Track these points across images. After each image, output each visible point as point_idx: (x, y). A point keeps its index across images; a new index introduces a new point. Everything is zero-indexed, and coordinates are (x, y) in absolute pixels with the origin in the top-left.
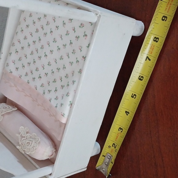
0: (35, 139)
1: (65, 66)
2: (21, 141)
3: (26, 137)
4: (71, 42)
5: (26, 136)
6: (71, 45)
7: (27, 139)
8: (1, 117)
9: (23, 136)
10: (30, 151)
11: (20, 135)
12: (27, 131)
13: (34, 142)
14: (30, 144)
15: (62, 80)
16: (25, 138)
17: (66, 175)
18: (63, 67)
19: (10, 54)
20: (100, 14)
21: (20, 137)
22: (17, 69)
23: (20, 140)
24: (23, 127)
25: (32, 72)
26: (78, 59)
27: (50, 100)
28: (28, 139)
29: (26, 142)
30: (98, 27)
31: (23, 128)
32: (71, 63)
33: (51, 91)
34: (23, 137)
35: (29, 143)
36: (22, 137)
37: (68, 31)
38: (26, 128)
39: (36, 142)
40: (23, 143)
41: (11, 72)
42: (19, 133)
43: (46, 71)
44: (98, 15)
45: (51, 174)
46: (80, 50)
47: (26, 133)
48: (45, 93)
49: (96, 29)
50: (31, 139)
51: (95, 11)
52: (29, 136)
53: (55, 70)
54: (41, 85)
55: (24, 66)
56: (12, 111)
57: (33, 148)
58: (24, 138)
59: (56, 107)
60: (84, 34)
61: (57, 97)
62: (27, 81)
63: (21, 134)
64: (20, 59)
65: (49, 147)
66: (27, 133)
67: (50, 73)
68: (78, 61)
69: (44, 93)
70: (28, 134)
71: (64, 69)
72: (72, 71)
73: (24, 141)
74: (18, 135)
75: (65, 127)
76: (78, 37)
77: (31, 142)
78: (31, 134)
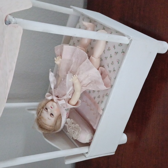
0: (78, 129)
3: (72, 127)
4: (111, 56)
6: (111, 58)
13: (77, 131)
14: (75, 133)
17: (98, 155)
20: (132, 38)
23: (68, 128)
24: (70, 119)
26: (115, 69)
27: (94, 98)
28: (73, 129)
29: (72, 131)
30: (130, 48)
32: (110, 71)
34: (70, 127)
37: (109, 47)
38: (71, 120)
42: (67, 124)
44: (130, 39)
45: (87, 153)
46: (118, 63)
48: (91, 92)
49: (128, 49)
50: (75, 129)
51: (129, 36)
52: (74, 127)
59: (98, 103)
60: (122, 51)
61: (99, 96)
63: (69, 125)
65: (89, 134)
66: (72, 123)
68: (114, 70)
70: (73, 125)
75: (100, 119)
76: (117, 52)
77: (75, 131)
78: (75, 125)
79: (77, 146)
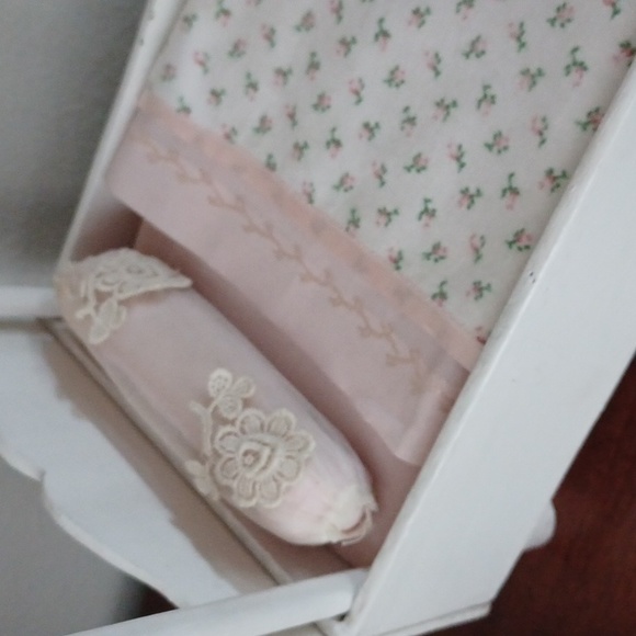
0: (286, 437)
1: (490, 92)
2: (212, 439)
3: (238, 423)
5: (240, 418)
7: (243, 431)
8: (119, 314)
9: (225, 415)
10: (258, 493)
11: (211, 409)
12: (247, 396)
13: (281, 453)
14: (263, 462)
15: (464, 160)
16: (236, 429)
18: (480, 95)
19: (189, 20)
21: (207, 422)
22: (216, 95)
23: (207, 431)
24: (229, 375)
25: (292, 116)
27: (396, 262)
28: (251, 437)
29: (238, 448)
31: (226, 380)
32: (532, 77)
33: (396, 212)
34: (225, 422)
35: (257, 456)
36: (221, 420)
38: (241, 380)
39: (294, 454)
40: (221, 451)
41: (186, 110)
42: (206, 400)
43: (368, 112)
45: (342, 618)
47: (240, 407)
50: (268, 439)
52: (258, 423)
53: (424, 111)
54: (336, 180)
55: (253, 86)
56: (168, 291)
57: (273, 484)
58: (228, 428)
61: (437, 247)
62: (263, 158)
63: (216, 408)
64: (237, 50)
66: (247, 403)
67: (390, 123)
69: (355, 222)
70: (250, 412)
71: (484, 105)
72: (534, 121)
73: (230, 443)
74: (197, 408)
77: (266, 452)
78: (267, 413)
79: (275, 567)
